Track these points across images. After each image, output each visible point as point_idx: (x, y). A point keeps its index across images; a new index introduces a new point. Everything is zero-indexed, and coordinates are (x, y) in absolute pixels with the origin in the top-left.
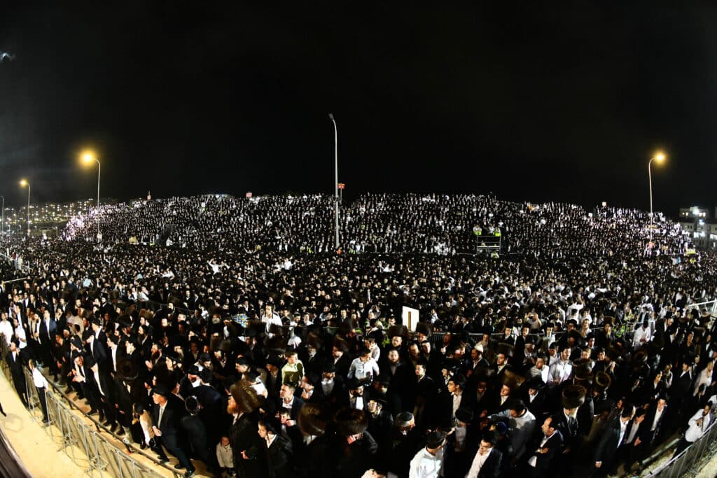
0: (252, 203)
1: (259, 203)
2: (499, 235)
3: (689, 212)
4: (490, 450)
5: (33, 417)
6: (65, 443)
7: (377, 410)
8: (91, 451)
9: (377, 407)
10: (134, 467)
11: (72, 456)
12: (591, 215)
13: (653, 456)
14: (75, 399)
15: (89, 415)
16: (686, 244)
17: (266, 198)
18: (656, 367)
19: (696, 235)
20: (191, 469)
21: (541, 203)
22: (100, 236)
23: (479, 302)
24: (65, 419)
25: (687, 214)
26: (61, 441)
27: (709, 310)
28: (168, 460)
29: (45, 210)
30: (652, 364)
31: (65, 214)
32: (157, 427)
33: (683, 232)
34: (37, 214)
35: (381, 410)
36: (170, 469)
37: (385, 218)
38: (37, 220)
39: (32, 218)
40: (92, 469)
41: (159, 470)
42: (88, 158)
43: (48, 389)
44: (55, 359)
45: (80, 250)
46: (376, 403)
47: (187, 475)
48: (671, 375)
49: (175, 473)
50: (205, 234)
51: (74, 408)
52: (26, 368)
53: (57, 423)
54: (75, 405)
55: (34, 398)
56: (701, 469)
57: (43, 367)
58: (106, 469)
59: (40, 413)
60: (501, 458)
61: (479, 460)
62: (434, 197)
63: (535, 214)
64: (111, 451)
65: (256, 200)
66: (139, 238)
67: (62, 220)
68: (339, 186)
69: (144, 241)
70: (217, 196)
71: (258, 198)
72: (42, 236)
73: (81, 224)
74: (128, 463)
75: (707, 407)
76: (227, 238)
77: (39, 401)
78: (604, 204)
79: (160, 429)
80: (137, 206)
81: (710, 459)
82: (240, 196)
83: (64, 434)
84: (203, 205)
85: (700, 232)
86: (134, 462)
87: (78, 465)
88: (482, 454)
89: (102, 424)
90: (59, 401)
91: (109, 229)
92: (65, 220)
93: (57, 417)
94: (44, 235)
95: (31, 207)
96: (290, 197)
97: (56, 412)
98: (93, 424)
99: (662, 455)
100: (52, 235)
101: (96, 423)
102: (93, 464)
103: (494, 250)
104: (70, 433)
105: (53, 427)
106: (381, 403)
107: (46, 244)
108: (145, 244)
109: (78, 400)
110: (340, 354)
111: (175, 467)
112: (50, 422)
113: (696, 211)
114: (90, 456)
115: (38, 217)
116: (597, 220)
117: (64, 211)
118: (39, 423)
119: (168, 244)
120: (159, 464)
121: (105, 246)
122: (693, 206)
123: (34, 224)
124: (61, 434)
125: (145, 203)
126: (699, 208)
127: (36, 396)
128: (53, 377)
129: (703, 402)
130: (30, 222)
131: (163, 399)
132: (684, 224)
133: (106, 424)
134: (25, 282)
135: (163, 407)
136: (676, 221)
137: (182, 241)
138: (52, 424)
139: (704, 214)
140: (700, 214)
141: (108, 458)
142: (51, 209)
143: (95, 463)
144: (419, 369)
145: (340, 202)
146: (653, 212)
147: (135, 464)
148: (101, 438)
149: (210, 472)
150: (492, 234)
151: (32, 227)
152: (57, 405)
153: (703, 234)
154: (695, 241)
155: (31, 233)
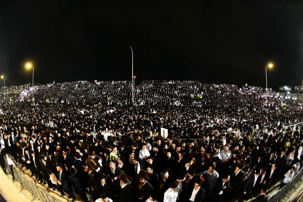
0: (97, 84)
1: (100, 85)
2: (201, 97)
3: (283, 88)
4: (199, 187)
5: (9, 178)
6: (22, 188)
7: (151, 171)
8: (33, 191)
9: (151, 170)
10: (51, 198)
11: (25, 194)
12: (240, 89)
13: (270, 190)
14: (25, 170)
15: (31, 176)
16: (282, 102)
17: (103, 82)
18: (269, 152)
19: (286, 98)
20: (74, 199)
21: (219, 84)
22: (33, 99)
23: (193, 126)
24: (21, 178)
25: (282, 89)
26: (20, 188)
27: (292, 129)
28: (65, 195)
29: (11, 88)
30: (268, 151)
31: (19, 90)
32: (59, 181)
33: (281, 97)
34: (8, 90)
35: (153, 171)
36: (66, 199)
37: (153, 91)
38: (8, 93)
39: (6, 92)
40: (34, 199)
41: (61, 199)
42: (29, 66)
43: (14, 165)
44: (16, 153)
45: (26, 105)
46: (150, 169)
47: (73, 201)
48: (276, 156)
49: (68, 200)
50: (78, 98)
51: (25, 173)
52: (4, 157)
53: (18, 180)
54: (25, 172)
55: (9, 170)
56: (292, 195)
57: (11, 156)
58: (39, 200)
59: (11, 176)
60: (204, 191)
61: (195, 192)
62: (173, 81)
63: (217, 89)
64: (41, 192)
65: (99, 83)
66: (50, 100)
67: (18, 93)
68: (134, 77)
69: (52, 101)
70: (82, 82)
71: (100, 82)
72: (10, 100)
73: (25, 94)
74: (48, 196)
75: (292, 169)
76: (86, 99)
77: (10, 171)
78: (246, 85)
79: (61, 182)
80: (49, 86)
81: (295, 190)
82: (92, 81)
83: (21, 185)
84: (77, 85)
85: (288, 96)
86: (51, 196)
87: (28, 198)
88: (196, 189)
89: (37, 180)
90: (19, 171)
91: (38, 96)
92: (19, 93)
93: (18, 178)
94: (11, 99)
95: (5, 87)
96: (113, 82)
97: (18, 176)
98: (33, 180)
99: (274, 189)
100: (14, 99)
101: (34, 180)
102: (34, 198)
103: (199, 104)
104: (24, 184)
105: (17, 182)
106: (153, 168)
107: (11, 103)
108: (52, 102)
109: (27, 170)
110: (135, 148)
111: (68, 198)
112: (15, 180)
113: (286, 88)
114: (32, 194)
115: (8, 92)
116: (243, 91)
117: (19, 88)
118: (11, 181)
119: (62, 102)
120: (61, 196)
121: (36, 103)
122: (285, 86)
123: (7, 95)
124: (20, 185)
125: (52, 85)
126: (287, 87)
127: (9, 169)
128: (16, 160)
129: (291, 167)
130: (5, 94)
131: (61, 168)
132: (281, 93)
133: (38, 180)
134: (3, 119)
135: (61, 172)
136: (277, 92)
137: (68, 101)
138: (16, 181)
139: (290, 89)
140: (288, 89)
141: (40, 194)
142: (13, 88)
143: (35, 197)
144: (169, 154)
145: (134, 84)
146: (268, 88)
147: (51, 197)
148: (36, 186)
149: (83, 199)
150: (198, 97)
151: (6, 96)
152: (18, 172)
153: (289, 97)
154: (285, 100)
155: (5, 98)
